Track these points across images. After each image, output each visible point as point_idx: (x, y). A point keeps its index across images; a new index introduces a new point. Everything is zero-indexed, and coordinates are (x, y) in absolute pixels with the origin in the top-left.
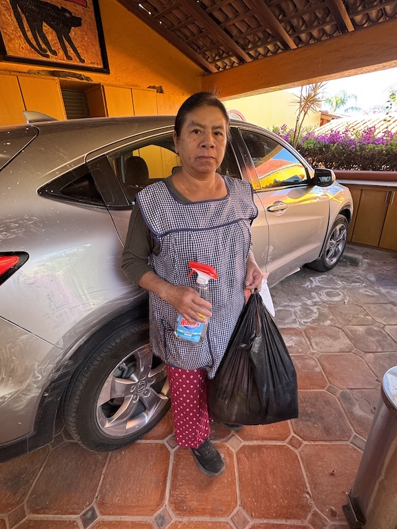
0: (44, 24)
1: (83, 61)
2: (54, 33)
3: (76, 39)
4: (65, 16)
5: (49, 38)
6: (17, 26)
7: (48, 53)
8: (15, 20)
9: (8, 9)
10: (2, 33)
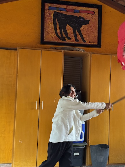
0: (68, 25)
1: (85, 42)
2: (72, 29)
3: (84, 31)
4: (80, 20)
5: (68, 31)
6: (53, 27)
7: (66, 39)
8: (53, 25)
9: (51, 21)
10: (45, 32)
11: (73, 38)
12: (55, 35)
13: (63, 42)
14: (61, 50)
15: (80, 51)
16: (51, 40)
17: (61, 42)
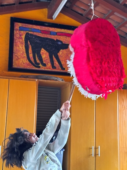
0: (43, 49)
1: (64, 69)
2: (48, 54)
3: (62, 56)
4: (58, 44)
5: (43, 57)
6: (25, 51)
7: (40, 65)
8: (24, 48)
9: (22, 43)
10: (14, 56)
11: (49, 64)
12: (26, 60)
13: (37, 69)
14: (33, 79)
15: (58, 80)
16: (21, 67)
17: (34, 69)
